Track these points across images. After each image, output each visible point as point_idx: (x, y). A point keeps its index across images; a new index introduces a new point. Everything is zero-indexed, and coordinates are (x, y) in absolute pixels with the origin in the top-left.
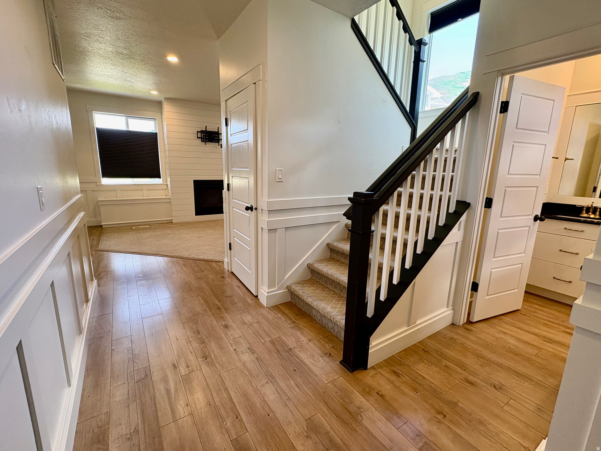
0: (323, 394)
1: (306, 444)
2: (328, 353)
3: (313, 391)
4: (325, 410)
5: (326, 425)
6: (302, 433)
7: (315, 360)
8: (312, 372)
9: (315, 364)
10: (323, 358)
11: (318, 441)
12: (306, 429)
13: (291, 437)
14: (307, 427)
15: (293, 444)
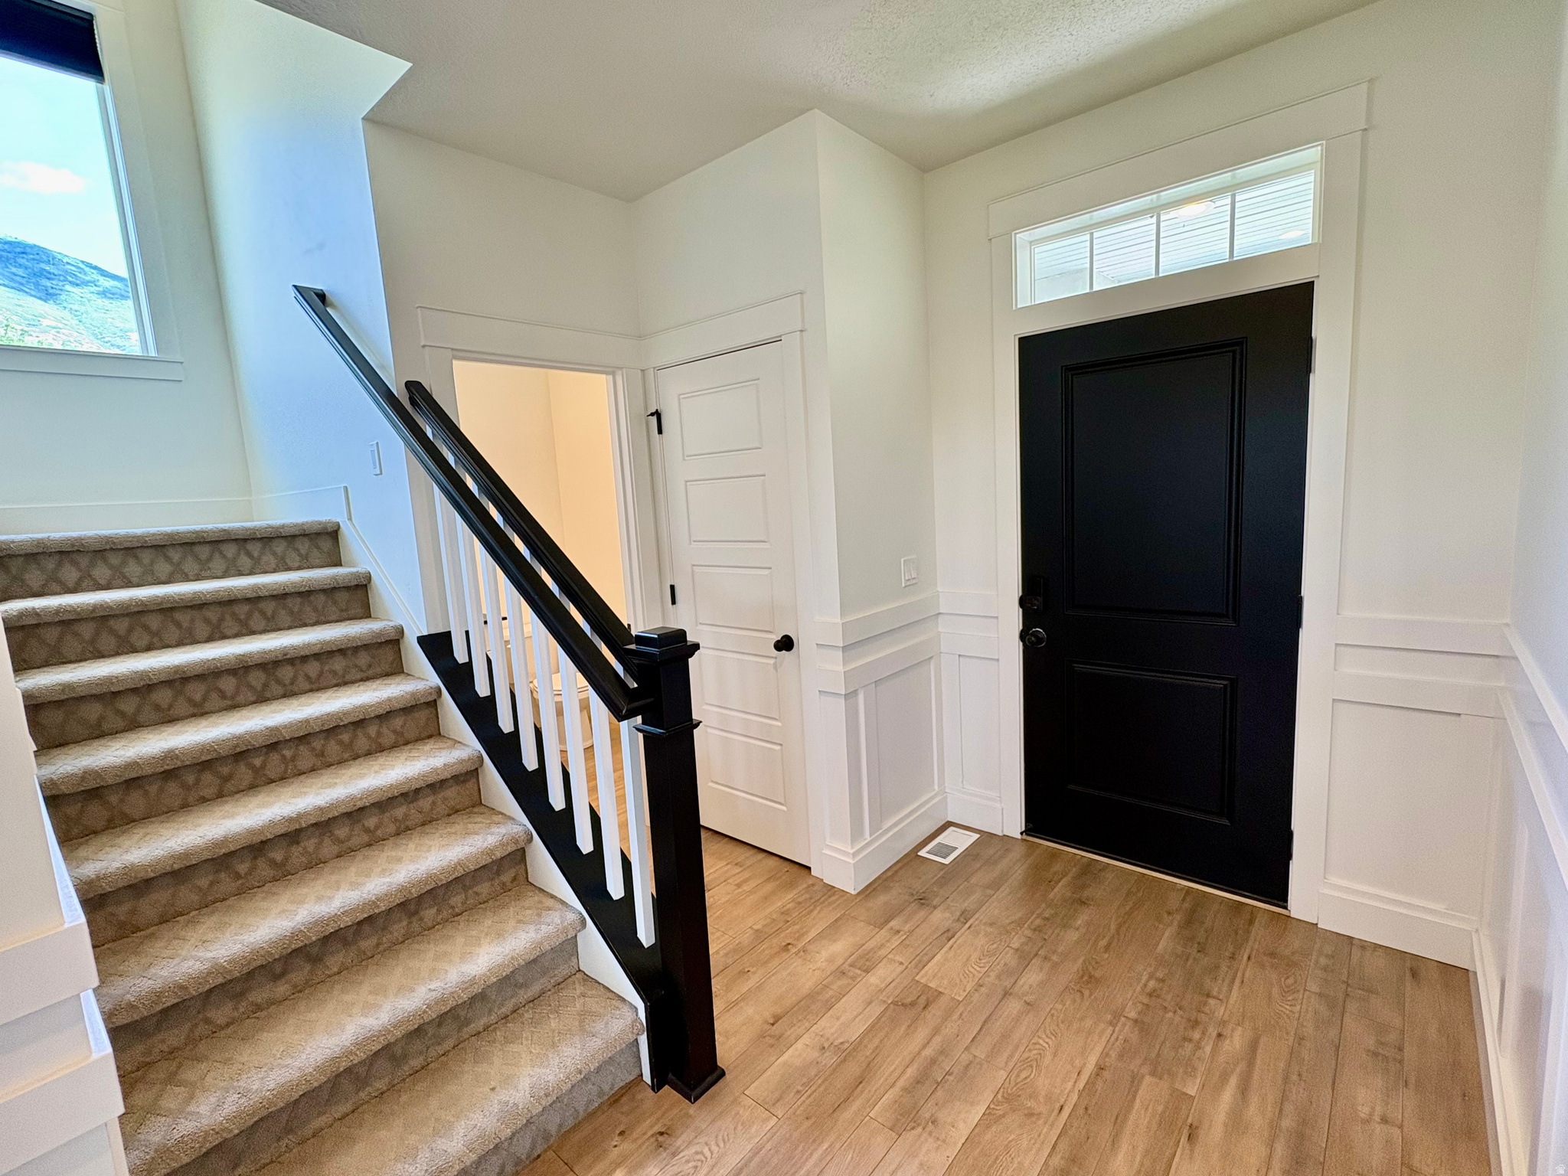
0: (813, 1120)
1: (949, 1120)
2: (657, 1140)
3: (814, 1141)
4: (856, 1105)
5: (892, 1096)
6: (930, 1134)
7: (696, 1167)
8: (750, 1160)
9: (710, 1162)
10: (679, 1148)
11: (931, 1103)
12: (920, 1129)
13: (952, 1152)
14: (913, 1128)
15: (963, 1144)
